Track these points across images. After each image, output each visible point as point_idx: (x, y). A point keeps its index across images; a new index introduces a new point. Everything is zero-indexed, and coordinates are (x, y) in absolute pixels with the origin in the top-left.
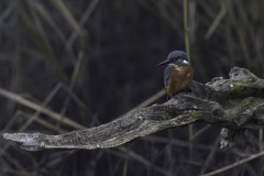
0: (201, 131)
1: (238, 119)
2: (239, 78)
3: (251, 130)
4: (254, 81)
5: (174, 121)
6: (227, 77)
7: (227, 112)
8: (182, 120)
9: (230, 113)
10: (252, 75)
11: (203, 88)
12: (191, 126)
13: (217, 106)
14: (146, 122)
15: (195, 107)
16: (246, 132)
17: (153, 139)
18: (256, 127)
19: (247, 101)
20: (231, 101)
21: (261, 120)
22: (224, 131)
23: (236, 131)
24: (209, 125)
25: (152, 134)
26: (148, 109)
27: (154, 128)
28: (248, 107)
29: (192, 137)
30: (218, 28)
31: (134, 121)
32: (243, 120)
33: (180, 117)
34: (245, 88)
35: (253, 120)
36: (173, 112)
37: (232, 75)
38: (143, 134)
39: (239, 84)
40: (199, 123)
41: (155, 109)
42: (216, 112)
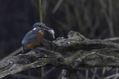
0: (49, 71)
1: (73, 64)
2: (74, 38)
3: (81, 71)
4: (83, 40)
5: (32, 65)
6: (66, 37)
7: (66, 59)
8: (37, 64)
9: (68, 60)
10: (82, 36)
11: (51, 44)
12: (43, 68)
13: (59, 55)
14: (15, 65)
15: (46, 56)
16: (78, 72)
17: (19, 76)
18: (84, 69)
19: (79, 53)
20: (68, 53)
21: (87, 65)
22: (64, 72)
23: (71, 71)
24: (54, 68)
25: (19, 73)
26: (16, 57)
27: (20, 69)
28: (79, 56)
29: (43, 75)
30: (61, 6)
31: (7, 64)
32: (76, 64)
33: (36, 62)
34: (78, 44)
35: (83, 64)
36: (32, 59)
37: (69, 36)
38: (12, 73)
39: (74, 42)
40: (48, 66)
41: (20, 57)
42: (59, 59)
